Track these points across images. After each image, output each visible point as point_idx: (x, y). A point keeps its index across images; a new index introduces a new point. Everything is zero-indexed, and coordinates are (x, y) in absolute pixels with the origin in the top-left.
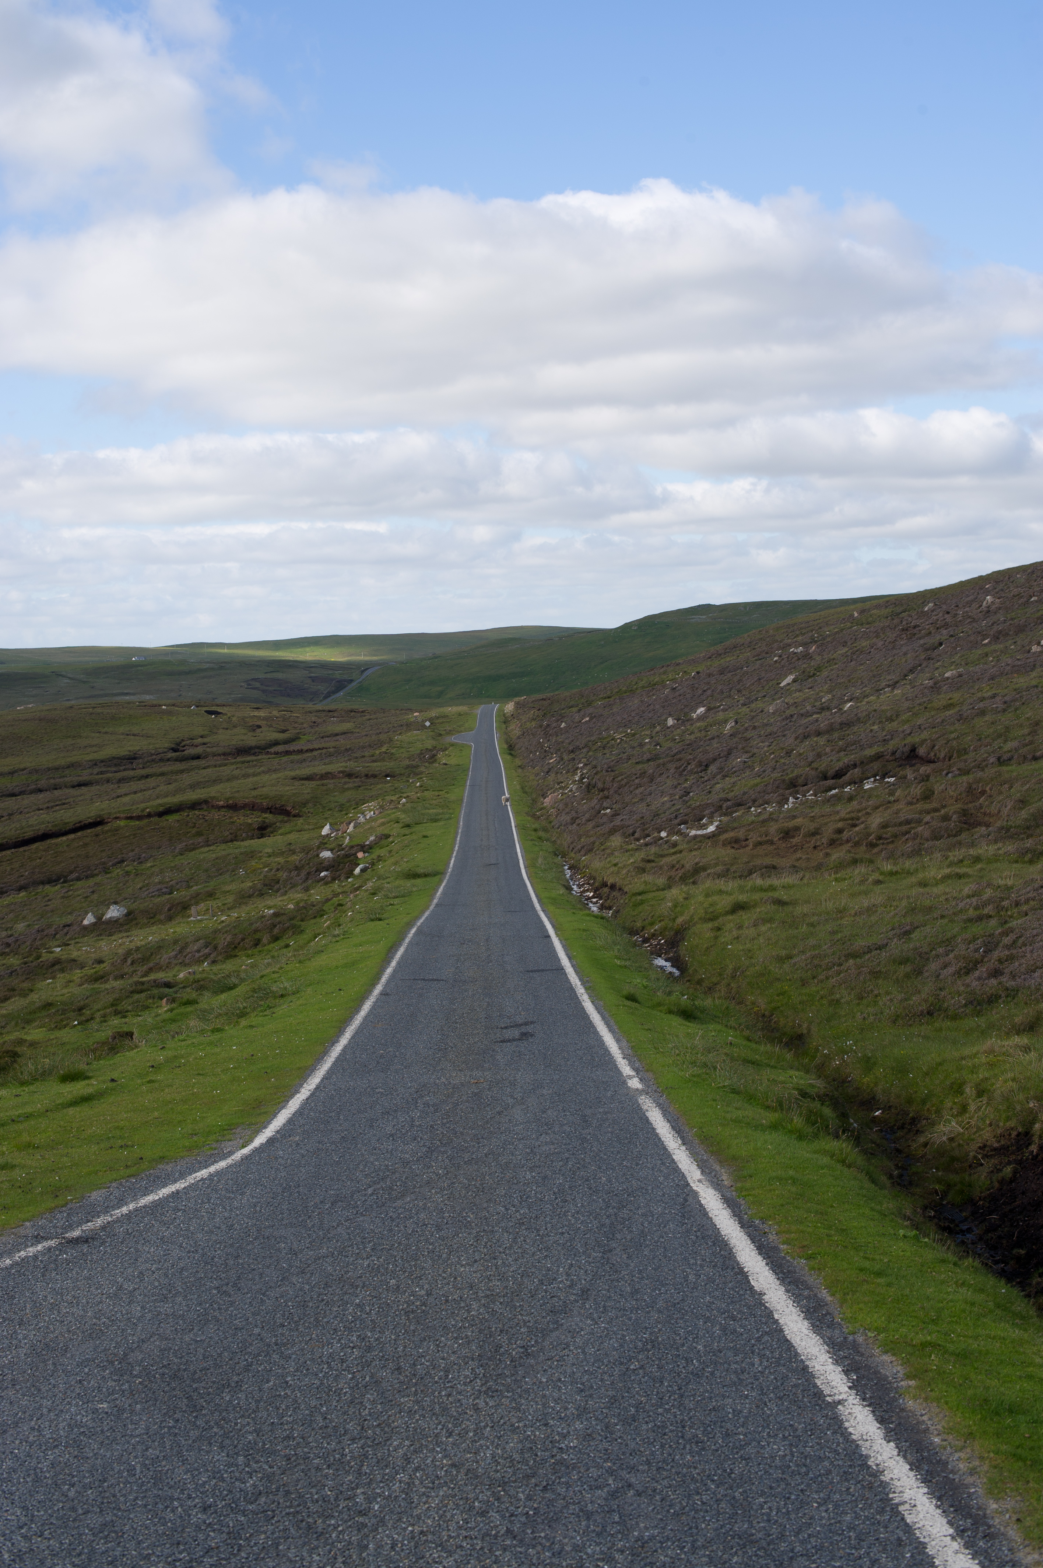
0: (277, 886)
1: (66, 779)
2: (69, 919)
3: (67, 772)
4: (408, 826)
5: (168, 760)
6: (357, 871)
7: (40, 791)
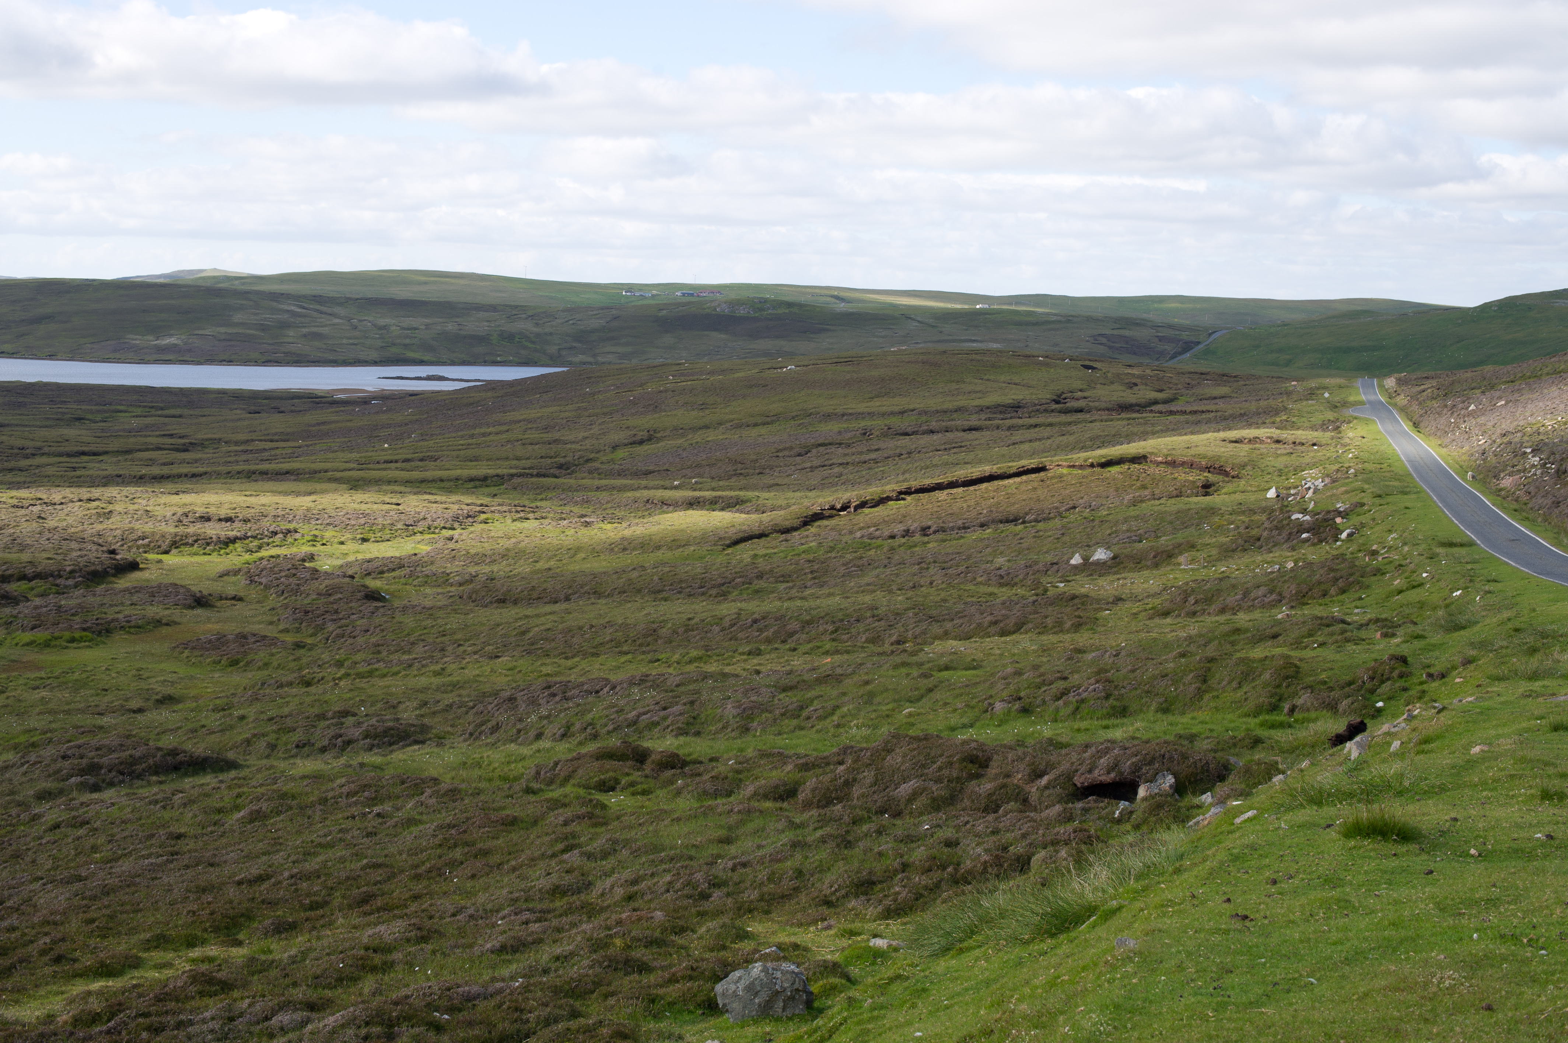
0: (1258, 544)
1: (953, 423)
2: (1049, 558)
3: (955, 416)
4: (1380, 496)
5: (1052, 411)
6: (1344, 536)
7: (932, 432)
